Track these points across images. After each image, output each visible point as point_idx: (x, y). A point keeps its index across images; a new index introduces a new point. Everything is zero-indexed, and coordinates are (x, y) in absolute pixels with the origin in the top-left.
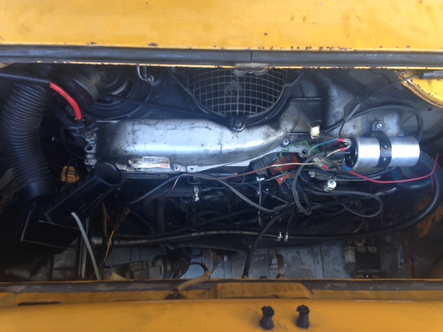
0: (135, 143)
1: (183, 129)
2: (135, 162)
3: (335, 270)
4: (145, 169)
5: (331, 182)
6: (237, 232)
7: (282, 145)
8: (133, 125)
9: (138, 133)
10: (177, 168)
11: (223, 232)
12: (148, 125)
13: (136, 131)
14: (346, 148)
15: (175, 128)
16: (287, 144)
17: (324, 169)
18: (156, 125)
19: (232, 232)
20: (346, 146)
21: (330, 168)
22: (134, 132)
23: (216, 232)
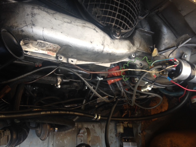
0: (34, 25)
1: (77, 26)
2: (25, 44)
3: (111, 137)
4: (32, 52)
6: (71, 113)
7: (130, 57)
8: (33, 8)
9: (38, 17)
10: (61, 58)
11: (62, 112)
12: (47, 12)
13: (35, 15)
15: (71, 23)
16: (134, 57)
18: (54, 15)
19: (68, 113)
22: (33, 15)
23: (58, 112)
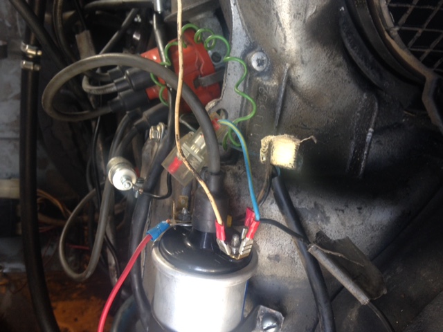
5: (129, 178)
7: (251, 48)
14: (221, 242)
16: (254, 65)
17: (169, 159)
20: (228, 240)
21: (170, 178)
